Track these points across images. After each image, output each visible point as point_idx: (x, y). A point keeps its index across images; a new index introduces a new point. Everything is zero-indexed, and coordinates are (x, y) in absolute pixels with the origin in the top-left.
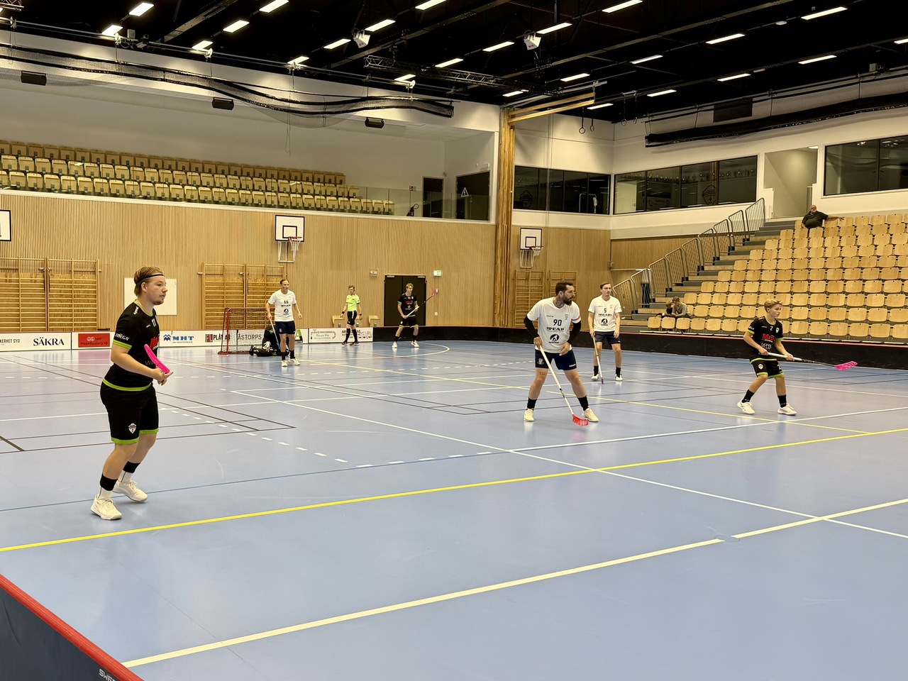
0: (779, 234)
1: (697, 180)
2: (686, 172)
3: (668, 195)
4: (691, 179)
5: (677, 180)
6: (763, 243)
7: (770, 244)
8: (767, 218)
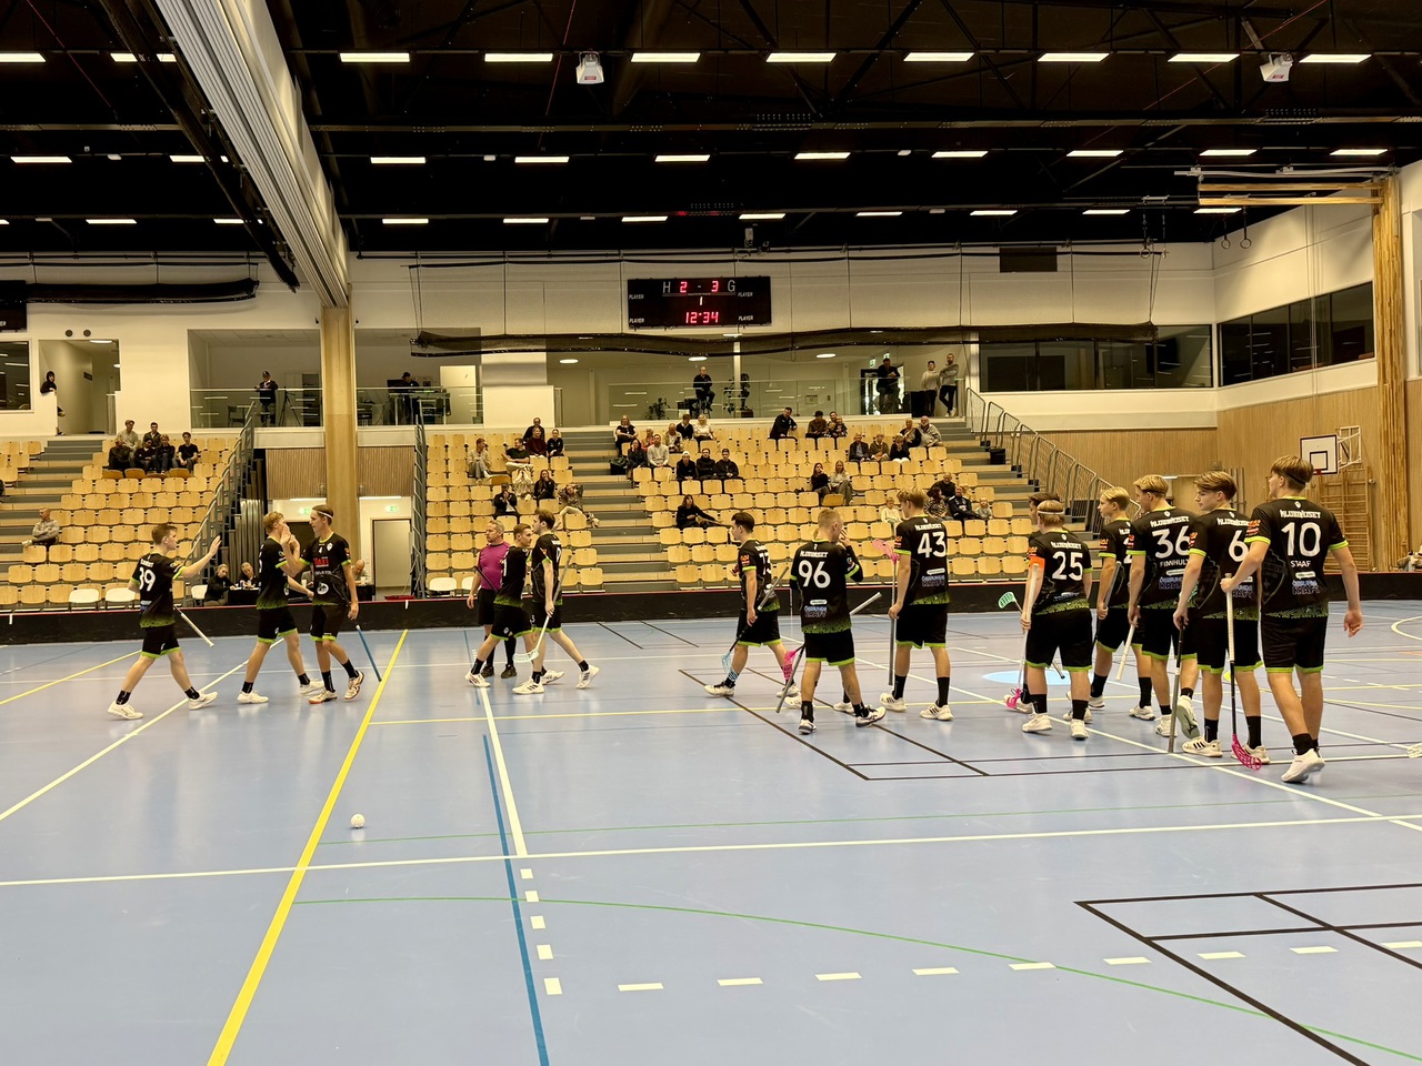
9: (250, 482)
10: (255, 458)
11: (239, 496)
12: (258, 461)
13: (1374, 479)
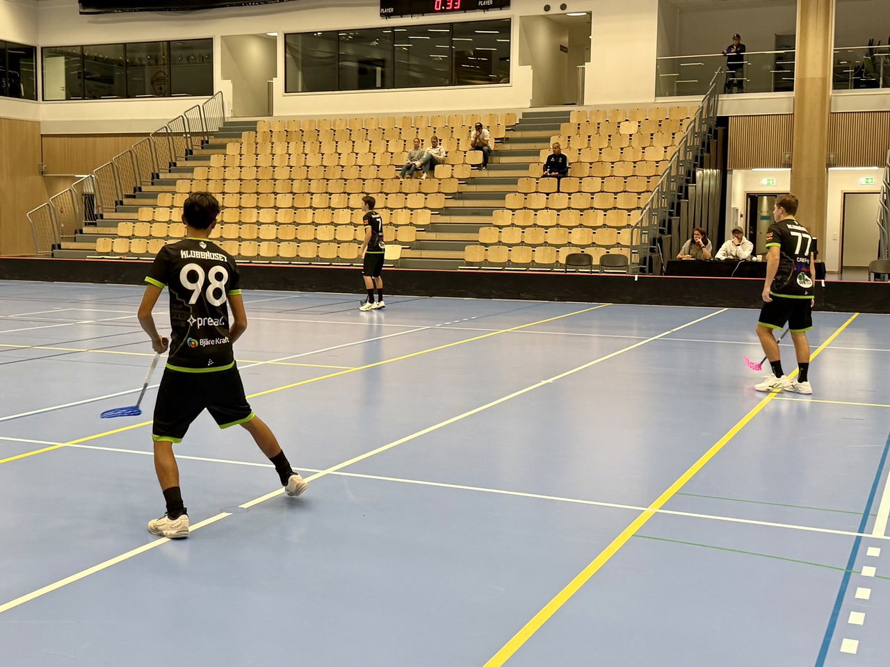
0: (240, 136)
1: (144, 62)
2: (132, 51)
3: (110, 80)
4: (137, 61)
5: (120, 61)
6: (224, 147)
7: (232, 148)
8: (226, 115)
9: (708, 151)
10: (717, 126)
11: (695, 166)
12: (720, 129)
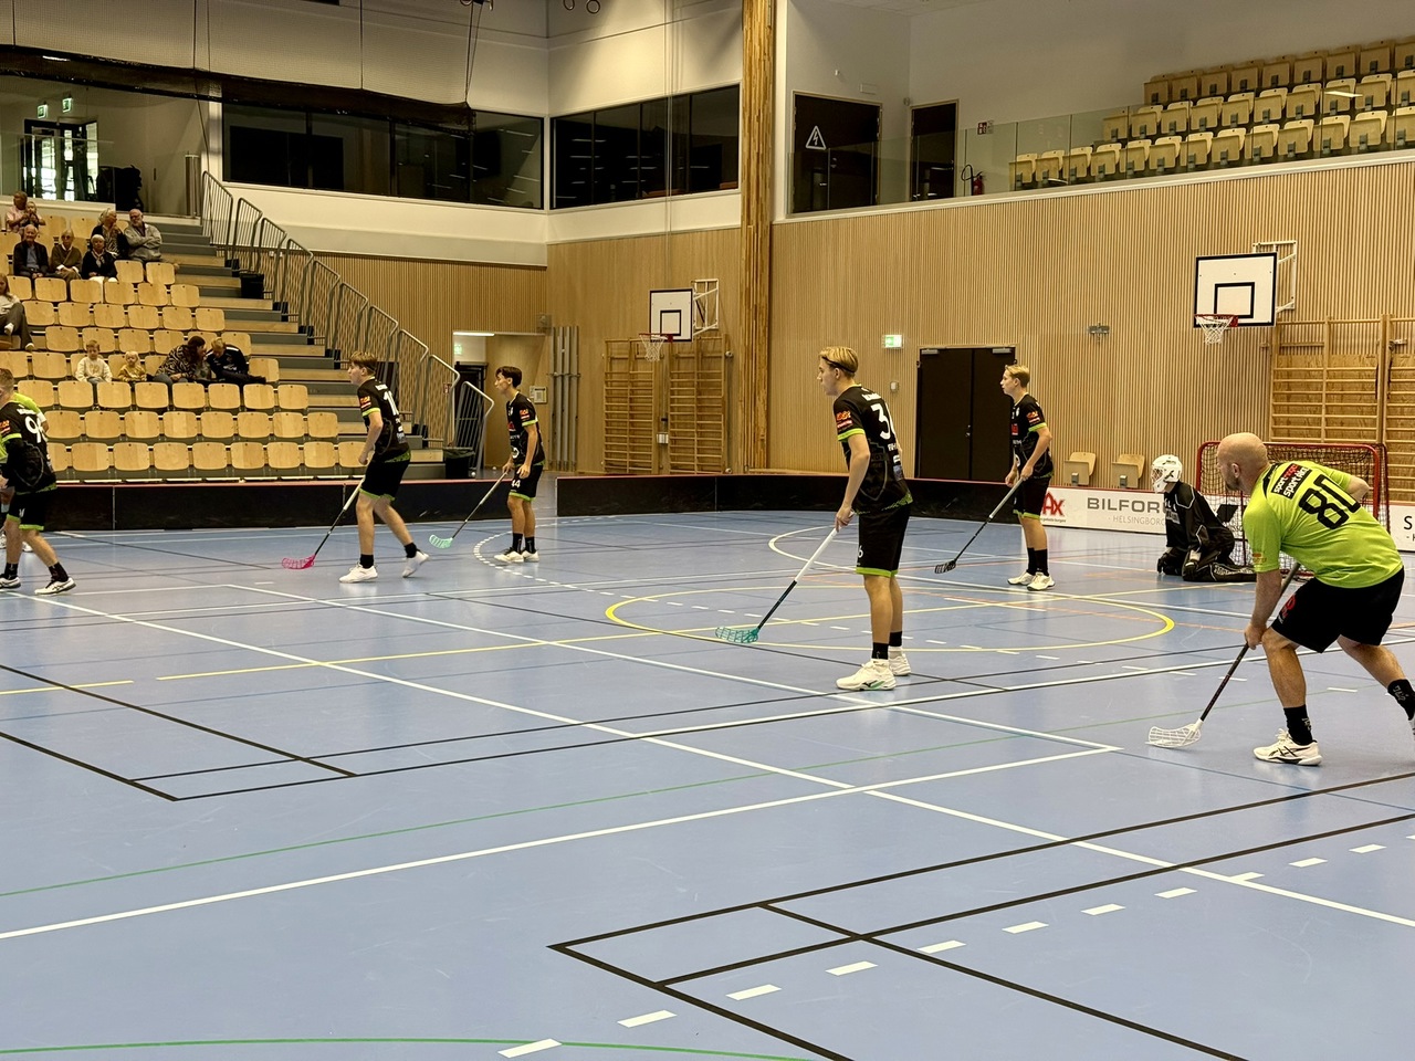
13: (732, 352)
